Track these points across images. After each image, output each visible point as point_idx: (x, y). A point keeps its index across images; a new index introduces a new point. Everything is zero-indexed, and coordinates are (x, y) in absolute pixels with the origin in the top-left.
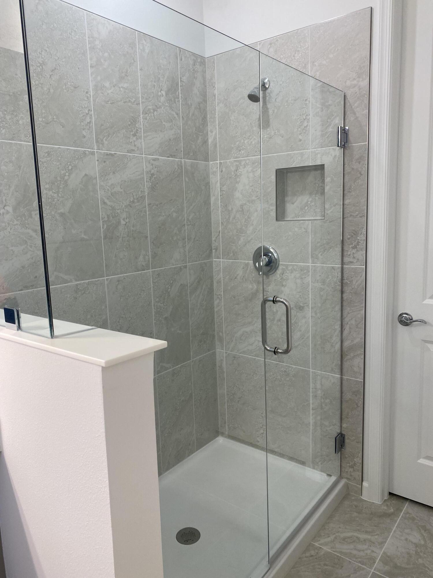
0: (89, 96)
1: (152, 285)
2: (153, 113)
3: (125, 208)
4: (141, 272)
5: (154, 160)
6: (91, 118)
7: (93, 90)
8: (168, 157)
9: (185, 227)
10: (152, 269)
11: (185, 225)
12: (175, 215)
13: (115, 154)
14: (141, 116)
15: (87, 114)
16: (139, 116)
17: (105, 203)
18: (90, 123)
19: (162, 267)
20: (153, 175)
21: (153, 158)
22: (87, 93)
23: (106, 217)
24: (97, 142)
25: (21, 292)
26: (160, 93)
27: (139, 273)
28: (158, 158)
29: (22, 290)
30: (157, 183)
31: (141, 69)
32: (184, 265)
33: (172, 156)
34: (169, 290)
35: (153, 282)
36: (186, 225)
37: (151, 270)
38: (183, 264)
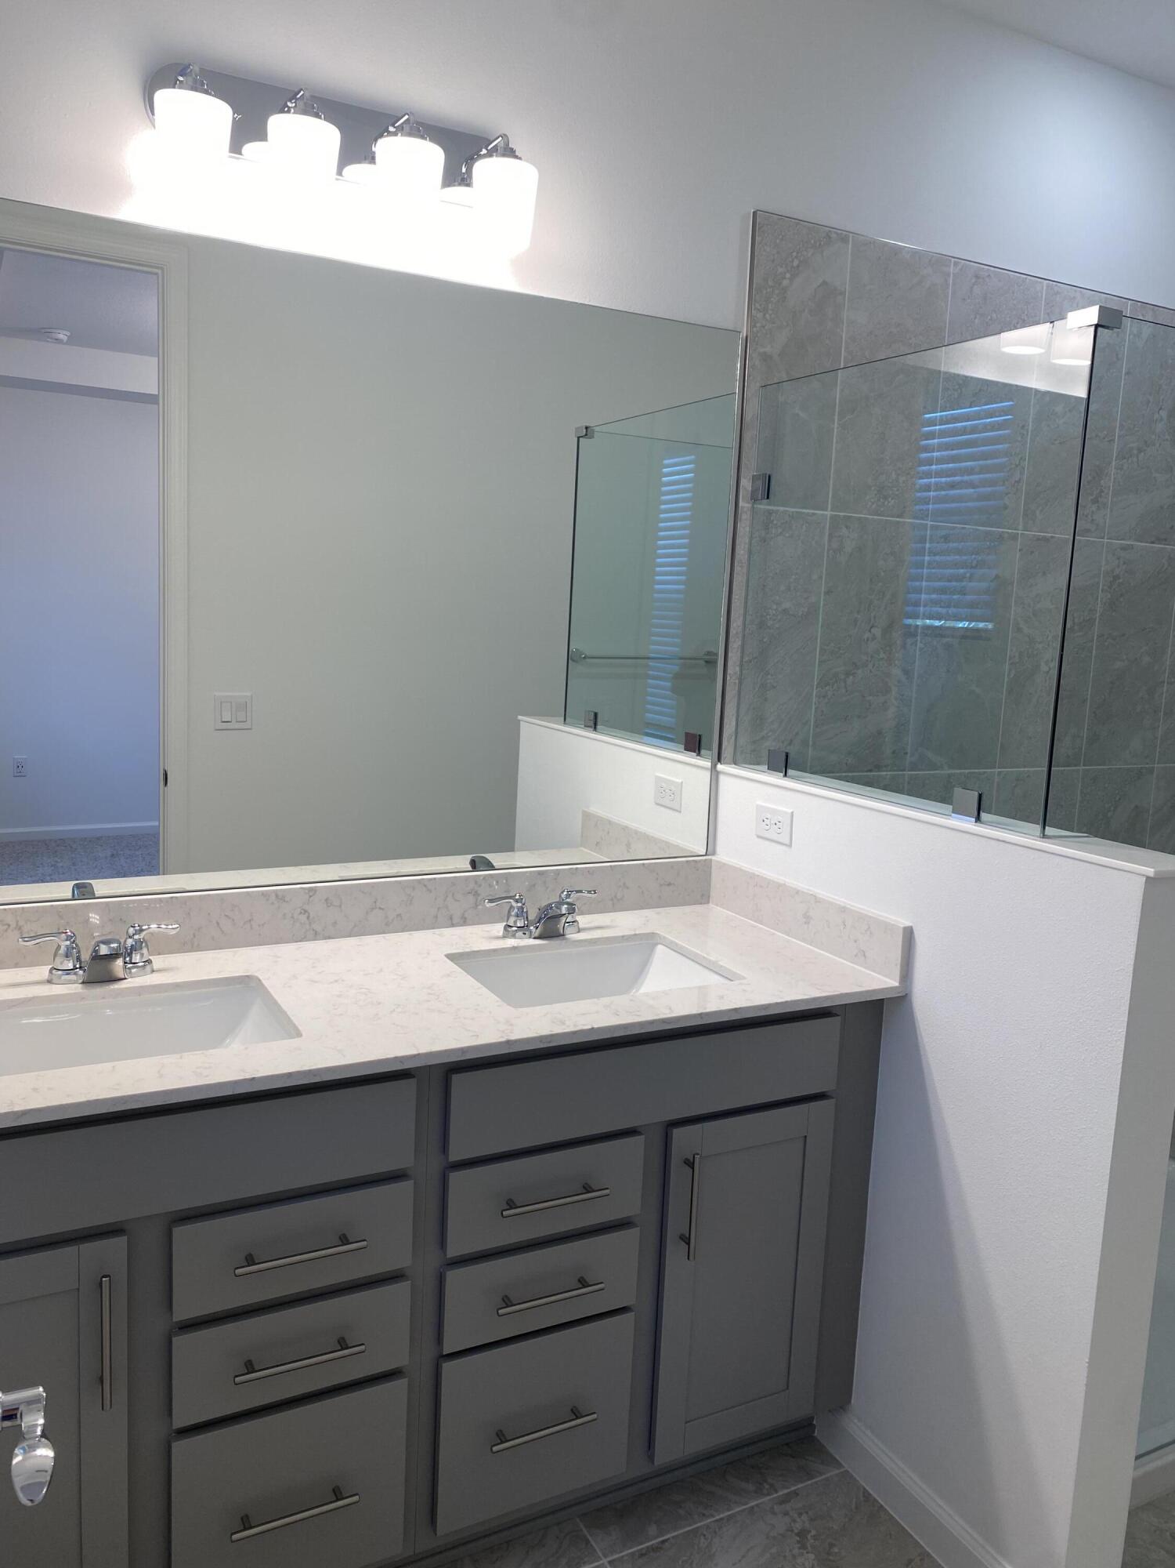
0: (1025, 433)
1: (1079, 798)
2: (1138, 457)
3: (1053, 642)
4: (1063, 768)
5: (1124, 548)
6: (1022, 473)
7: (1033, 422)
8: (1153, 543)
9: (1163, 686)
10: (1084, 766)
11: (1164, 682)
12: (1147, 659)
13: (1052, 537)
14: (1114, 463)
15: (1017, 466)
16: (1110, 463)
17: (1019, 630)
18: (1018, 482)
19: (1104, 765)
20: (1116, 578)
21: (1121, 544)
22: (1023, 427)
23: (1017, 654)
24: (1025, 515)
25: (869, 773)
26: (1156, 416)
27: (1059, 770)
28: (1132, 545)
29: (871, 771)
30: (1122, 595)
31: (1127, 373)
32: (1147, 766)
33: (1159, 540)
34: (1109, 814)
35: (1082, 792)
36: (1166, 684)
37: (1082, 768)
38: (1147, 764)
